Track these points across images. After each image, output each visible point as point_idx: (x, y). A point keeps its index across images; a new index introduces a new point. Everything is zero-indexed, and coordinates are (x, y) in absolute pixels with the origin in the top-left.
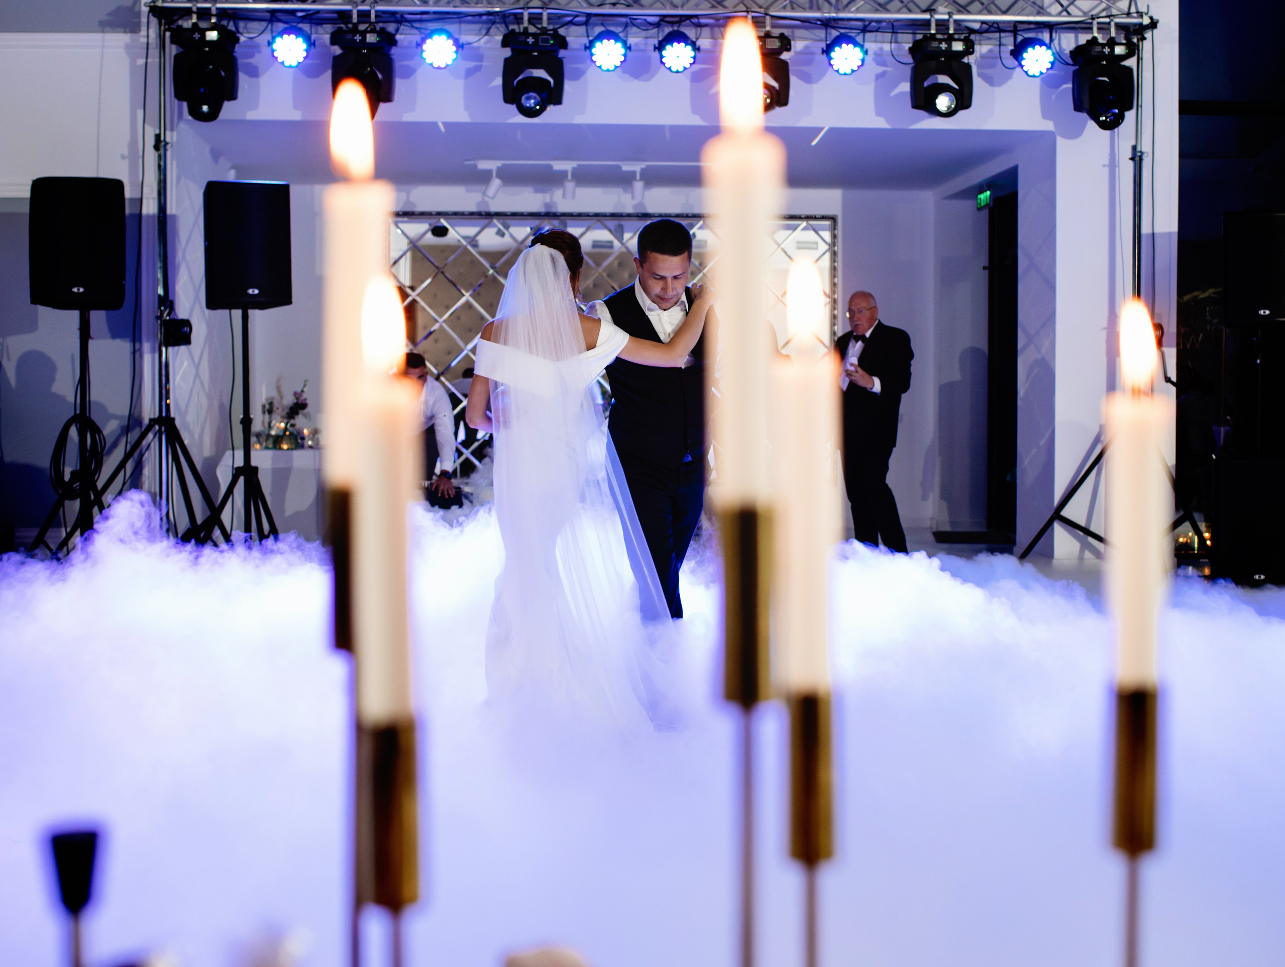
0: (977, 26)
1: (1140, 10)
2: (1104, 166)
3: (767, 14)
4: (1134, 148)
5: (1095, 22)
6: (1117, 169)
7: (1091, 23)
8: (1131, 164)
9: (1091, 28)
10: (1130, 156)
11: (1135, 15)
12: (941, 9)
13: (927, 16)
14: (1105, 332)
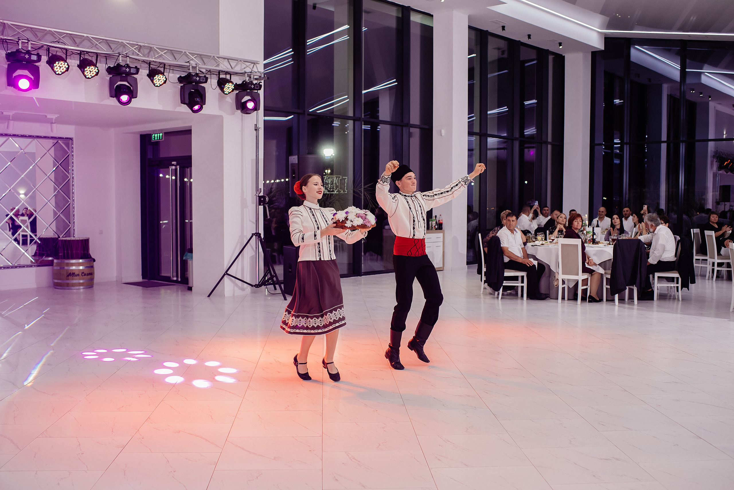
0: (204, 71)
1: (259, 71)
2: (239, 131)
3: (128, 56)
4: (256, 125)
5: (246, 74)
6: (244, 132)
7: (245, 74)
8: (255, 132)
9: (245, 76)
10: (254, 129)
11: (258, 72)
12: (191, 62)
13: (188, 64)
14: (240, 198)
